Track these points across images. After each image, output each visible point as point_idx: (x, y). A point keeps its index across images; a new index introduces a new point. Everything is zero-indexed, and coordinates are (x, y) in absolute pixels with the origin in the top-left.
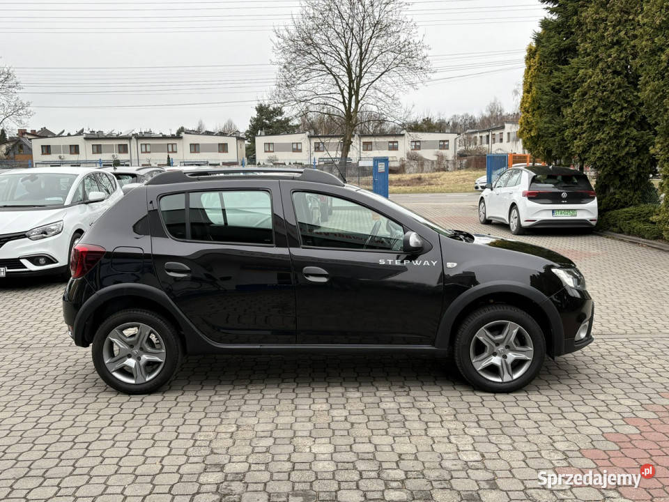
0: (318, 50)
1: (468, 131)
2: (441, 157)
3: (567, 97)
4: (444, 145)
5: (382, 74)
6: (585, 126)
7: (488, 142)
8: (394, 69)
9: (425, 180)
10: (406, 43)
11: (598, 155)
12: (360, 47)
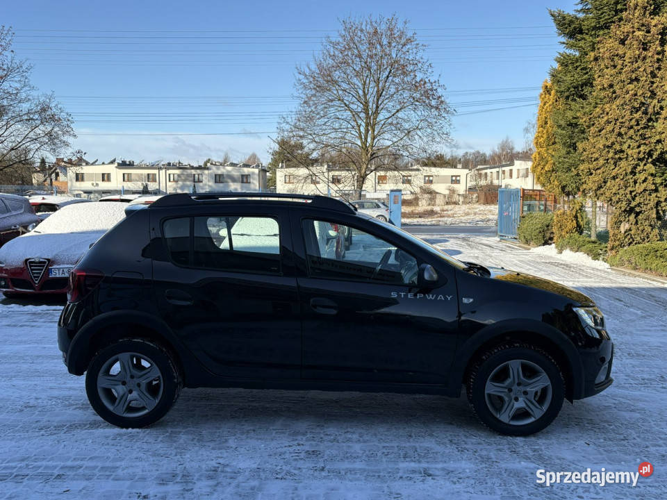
0: (337, 86)
1: (479, 167)
2: (453, 191)
3: (583, 132)
4: (455, 180)
5: (398, 111)
6: (601, 161)
7: (498, 178)
8: (409, 107)
9: (436, 213)
10: (422, 83)
11: (614, 191)
12: (378, 86)
